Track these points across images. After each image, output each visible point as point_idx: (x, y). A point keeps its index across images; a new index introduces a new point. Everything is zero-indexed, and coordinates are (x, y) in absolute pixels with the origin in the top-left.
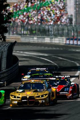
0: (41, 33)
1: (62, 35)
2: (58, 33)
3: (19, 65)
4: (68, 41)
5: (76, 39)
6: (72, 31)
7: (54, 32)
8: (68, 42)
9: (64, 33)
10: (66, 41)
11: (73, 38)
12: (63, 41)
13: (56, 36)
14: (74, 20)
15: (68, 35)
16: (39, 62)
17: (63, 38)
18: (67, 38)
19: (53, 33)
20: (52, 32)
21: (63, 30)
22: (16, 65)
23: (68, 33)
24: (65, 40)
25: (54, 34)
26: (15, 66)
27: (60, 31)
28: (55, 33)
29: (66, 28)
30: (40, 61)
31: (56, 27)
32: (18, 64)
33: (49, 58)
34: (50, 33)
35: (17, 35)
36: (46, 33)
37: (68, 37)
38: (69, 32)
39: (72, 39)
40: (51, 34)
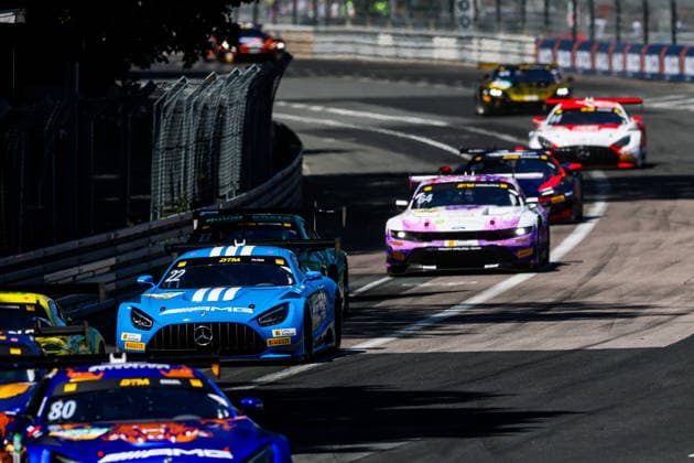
0: (411, 16)
1: (515, 27)
2: (498, 13)
3: (307, 170)
4: (548, 53)
5: (586, 46)
6: (566, 7)
7: (477, 10)
8: (545, 56)
9: (528, 17)
10: (536, 56)
11: (570, 38)
12: (522, 55)
13: (485, 27)
15: (547, 22)
16: (401, 157)
17: (523, 38)
18: (542, 37)
19: (471, 13)
20: (467, 8)
22: (290, 174)
23: (546, 14)
24: (531, 48)
25: (476, 19)
26: (284, 179)
27: (506, 4)
28: (482, 15)
30: (407, 153)
32: (300, 163)
33: (453, 137)
34: (458, 13)
35: (295, 23)
36: (437, 17)
37: (550, 32)
38: (552, 9)
39: (566, 46)
40: (462, 19)
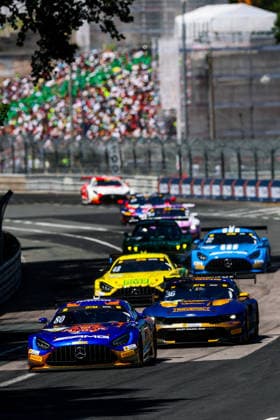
0: (83, 166)
1: (146, 170)
2: (135, 162)
3: (23, 260)
4: (165, 186)
5: (188, 181)
6: (175, 159)
7: (122, 162)
8: (164, 189)
9: (153, 165)
10: (158, 188)
11: (178, 177)
12: (150, 187)
13: (128, 171)
14: (180, 125)
15: (164, 167)
16: (80, 250)
17: (150, 177)
18: (161, 177)
19: (119, 163)
20: (116, 161)
21: (149, 153)
22: (14, 263)
23: (163, 162)
24: (155, 183)
25: (122, 167)
26: (9, 266)
27: (140, 157)
28: (126, 164)
29: (158, 149)
30: (83, 248)
31: (127, 146)
32: (19, 256)
33: (110, 237)
34: (111, 164)
35: (14, 172)
36: (98, 166)
37: (165, 173)
38: (167, 160)
39: (176, 181)
40: (113, 167)
